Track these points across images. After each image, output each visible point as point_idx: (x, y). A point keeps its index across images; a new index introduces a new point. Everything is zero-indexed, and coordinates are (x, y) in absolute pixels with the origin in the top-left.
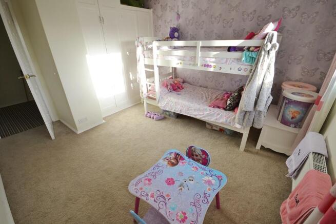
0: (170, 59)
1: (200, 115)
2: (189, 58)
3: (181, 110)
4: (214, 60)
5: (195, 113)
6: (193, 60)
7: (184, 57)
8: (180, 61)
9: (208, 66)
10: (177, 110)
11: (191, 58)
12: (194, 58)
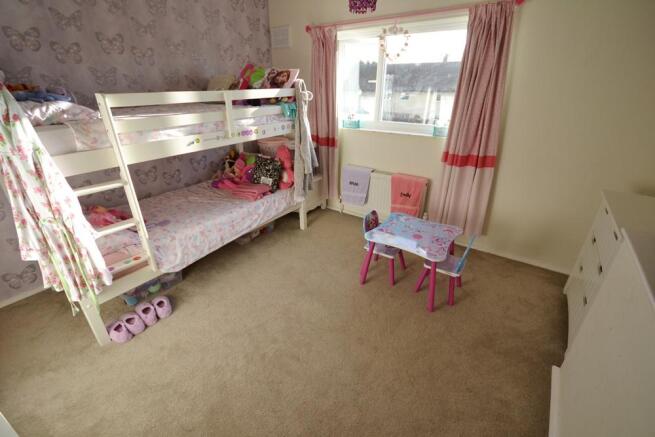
0: (165, 138)
1: (256, 220)
2: (212, 126)
3: (222, 239)
4: (252, 121)
5: (246, 225)
6: (220, 128)
7: (201, 125)
8: (196, 137)
9: (246, 133)
10: (214, 242)
11: (216, 125)
12: (221, 125)
